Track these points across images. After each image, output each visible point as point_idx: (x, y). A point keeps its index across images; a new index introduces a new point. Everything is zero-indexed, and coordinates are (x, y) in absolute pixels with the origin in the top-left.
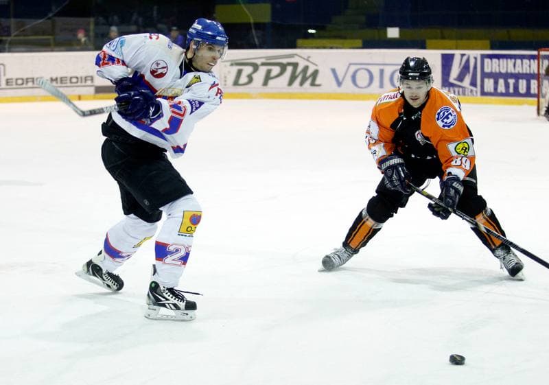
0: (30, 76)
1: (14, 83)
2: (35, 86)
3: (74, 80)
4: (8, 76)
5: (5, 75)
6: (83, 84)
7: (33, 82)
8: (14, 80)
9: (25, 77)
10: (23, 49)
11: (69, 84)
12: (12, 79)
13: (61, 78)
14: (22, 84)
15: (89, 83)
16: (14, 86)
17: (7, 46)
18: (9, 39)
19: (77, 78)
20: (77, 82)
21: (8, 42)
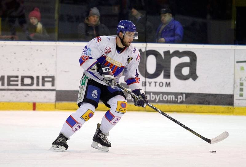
3: (27, 81)
6: (41, 87)
11: (20, 87)
13: (9, 77)
15: (48, 86)
19: (32, 78)
20: (32, 84)
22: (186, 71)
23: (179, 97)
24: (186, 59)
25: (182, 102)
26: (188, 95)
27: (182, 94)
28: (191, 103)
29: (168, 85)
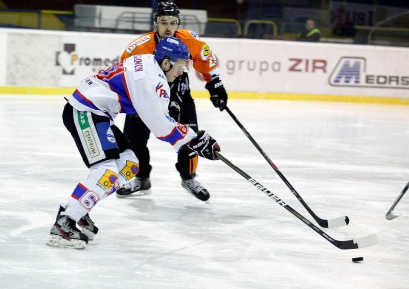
0: (393, 74)
1: (375, 81)
2: (400, 86)
4: (369, 72)
5: (365, 71)
7: (397, 81)
8: (375, 78)
9: (388, 75)
10: (387, 43)
12: (373, 76)
14: (385, 83)
16: (376, 84)
17: (369, 37)
18: (373, 29)
21: (371, 33)
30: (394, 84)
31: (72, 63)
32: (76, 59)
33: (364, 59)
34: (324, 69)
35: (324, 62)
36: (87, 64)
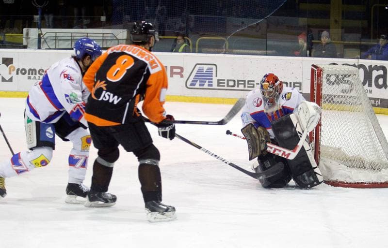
9: (236, 79)
14: (234, 86)
16: (226, 87)
22: (381, 81)
23: (377, 101)
24: (381, 72)
25: (378, 106)
26: (382, 100)
27: (378, 99)
28: (384, 107)
29: (371, 92)
30: (241, 87)
31: (10, 73)
32: (13, 70)
33: (215, 65)
34: (181, 74)
35: (182, 69)
36: (24, 74)
